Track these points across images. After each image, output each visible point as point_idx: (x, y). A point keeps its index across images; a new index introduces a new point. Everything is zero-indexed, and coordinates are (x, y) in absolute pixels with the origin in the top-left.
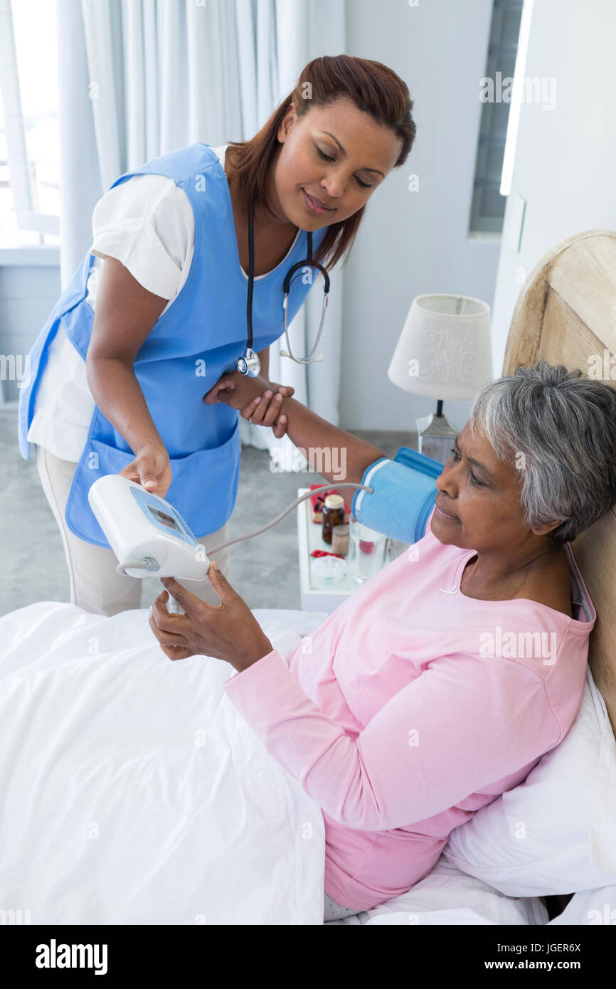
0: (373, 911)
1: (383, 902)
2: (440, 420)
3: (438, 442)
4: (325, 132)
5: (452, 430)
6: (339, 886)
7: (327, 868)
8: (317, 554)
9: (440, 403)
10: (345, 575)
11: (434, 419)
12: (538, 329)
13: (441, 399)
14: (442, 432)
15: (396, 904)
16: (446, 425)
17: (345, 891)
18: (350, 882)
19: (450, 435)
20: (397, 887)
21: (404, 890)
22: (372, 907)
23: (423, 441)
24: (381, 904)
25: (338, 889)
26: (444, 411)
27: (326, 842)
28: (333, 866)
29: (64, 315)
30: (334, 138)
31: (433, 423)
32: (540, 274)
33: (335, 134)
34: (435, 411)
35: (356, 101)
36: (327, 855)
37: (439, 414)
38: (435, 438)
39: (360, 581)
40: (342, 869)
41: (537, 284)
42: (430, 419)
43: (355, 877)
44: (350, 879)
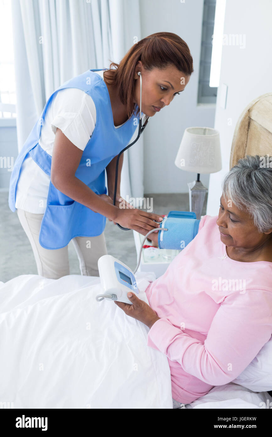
0: (192, 403)
1: (197, 399)
2: (198, 183)
3: (199, 193)
4: (165, 81)
5: (204, 188)
6: (177, 394)
7: (172, 386)
8: (146, 247)
9: (199, 175)
10: (159, 255)
11: (196, 183)
12: (246, 138)
13: (199, 173)
14: (200, 188)
15: (202, 399)
16: (202, 185)
17: (181, 396)
18: (182, 392)
19: (204, 189)
20: (203, 392)
21: (205, 393)
22: (191, 402)
23: (192, 193)
24: (196, 400)
25: (177, 395)
26: (201, 179)
27: (171, 375)
28: (174, 385)
29: (31, 151)
30: (169, 83)
31: (196, 185)
32: (246, 114)
33: (170, 81)
34: (196, 179)
35: (177, 66)
36: (172, 380)
37: (198, 180)
38: (197, 191)
39: (166, 257)
40: (178, 386)
41: (245, 118)
42: (194, 183)
43: (184, 389)
44: (182, 390)
